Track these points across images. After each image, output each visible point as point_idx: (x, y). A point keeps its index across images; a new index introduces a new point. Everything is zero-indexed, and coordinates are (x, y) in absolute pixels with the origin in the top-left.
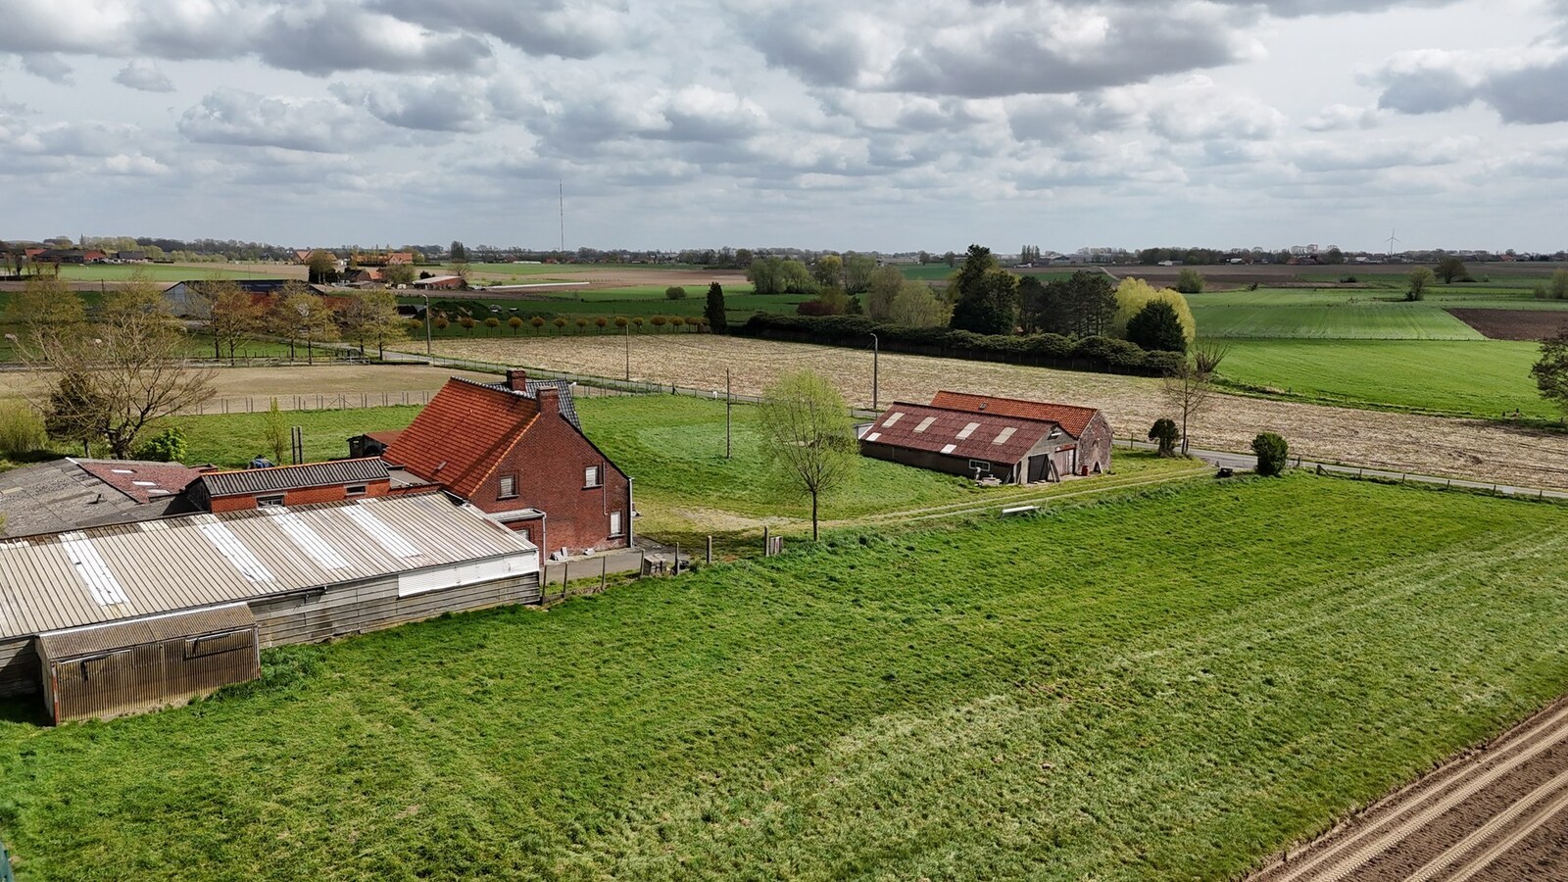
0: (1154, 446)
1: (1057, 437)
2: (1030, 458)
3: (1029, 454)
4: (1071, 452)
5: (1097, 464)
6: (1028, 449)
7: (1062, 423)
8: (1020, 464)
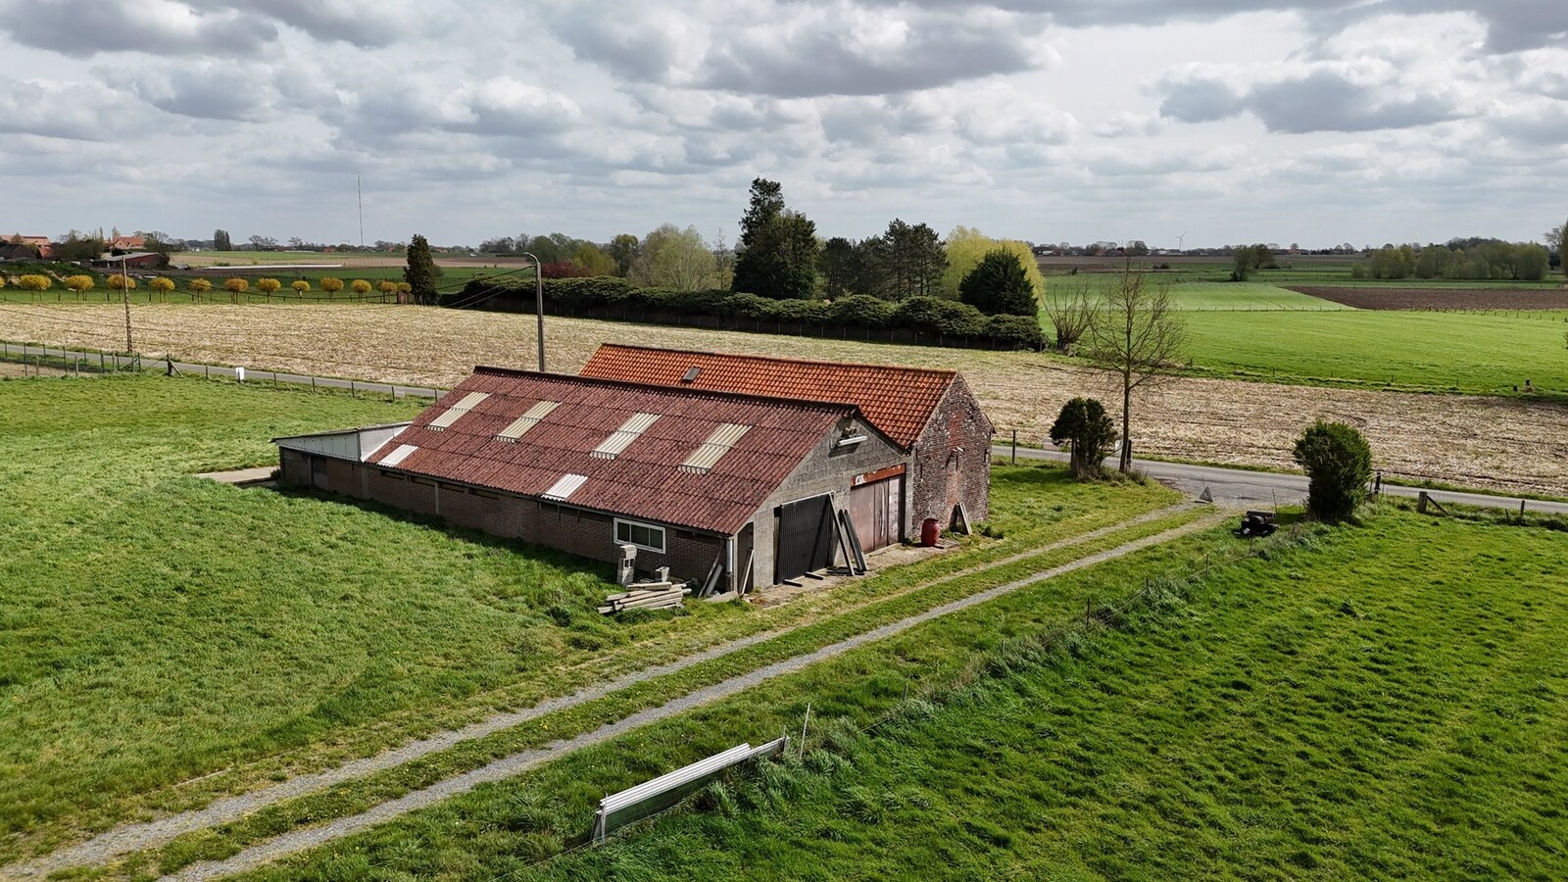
0: (1060, 456)
1: (854, 446)
2: (778, 511)
3: (777, 499)
4: (895, 484)
5: (957, 512)
6: (771, 486)
7: (871, 412)
8: (747, 533)
